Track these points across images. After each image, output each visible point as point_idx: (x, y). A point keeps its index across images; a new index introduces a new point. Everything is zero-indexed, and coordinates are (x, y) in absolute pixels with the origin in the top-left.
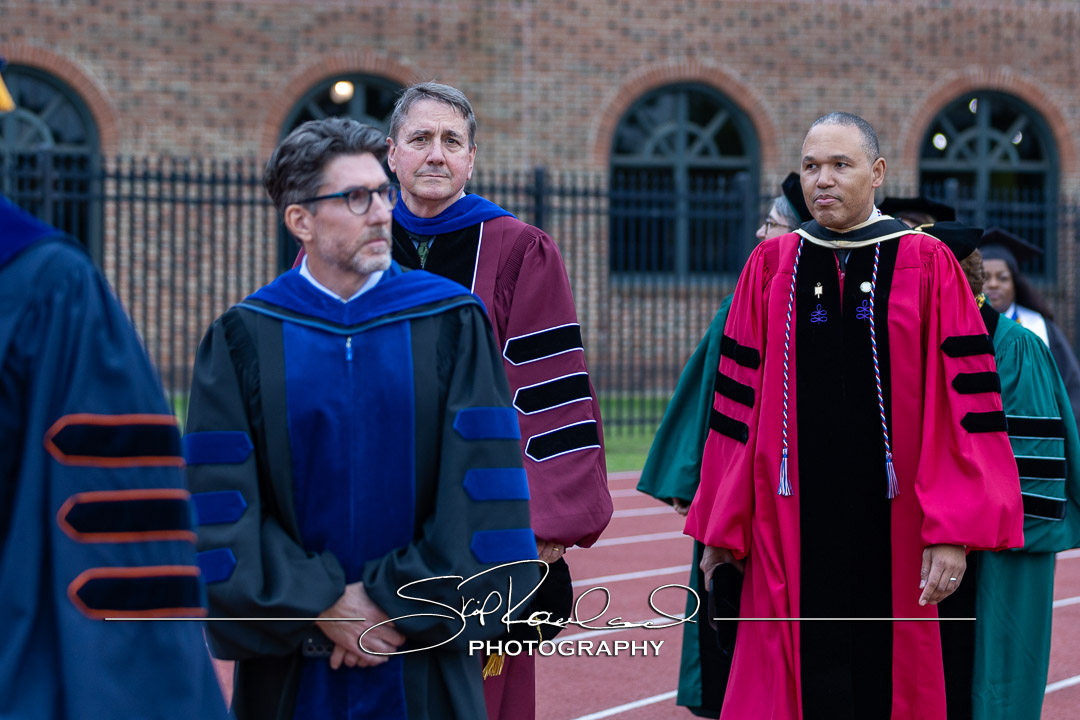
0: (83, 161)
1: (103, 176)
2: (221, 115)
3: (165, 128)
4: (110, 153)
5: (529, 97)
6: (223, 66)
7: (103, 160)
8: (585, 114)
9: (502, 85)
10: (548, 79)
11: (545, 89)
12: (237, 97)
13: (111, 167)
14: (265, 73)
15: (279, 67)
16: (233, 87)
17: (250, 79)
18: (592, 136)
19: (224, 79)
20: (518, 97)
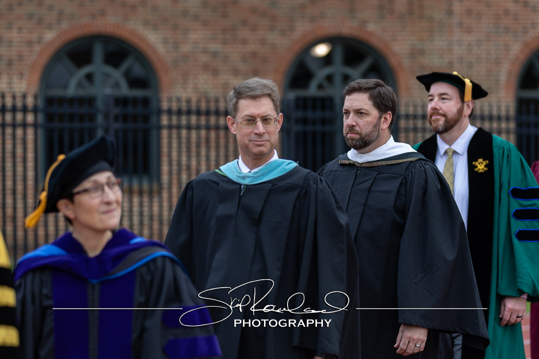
0: (146, 101)
1: (159, 112)
2: (243, 67)
3: (205, 77)
4: (164, 96)
5: (458, 51)
6: (244, 33)
7: (159, 101)
8: (498, 62)
9: (439, 42)
10: (471, 38)
11: (470, 45)
12: (254, 55)
13: (165, 105)
14: (273, 37)
15: (283, 33)
16: (251, 47)
17: (263, 42)
18: (503, 78)
19: (244, 42)
20: (450, 51)
